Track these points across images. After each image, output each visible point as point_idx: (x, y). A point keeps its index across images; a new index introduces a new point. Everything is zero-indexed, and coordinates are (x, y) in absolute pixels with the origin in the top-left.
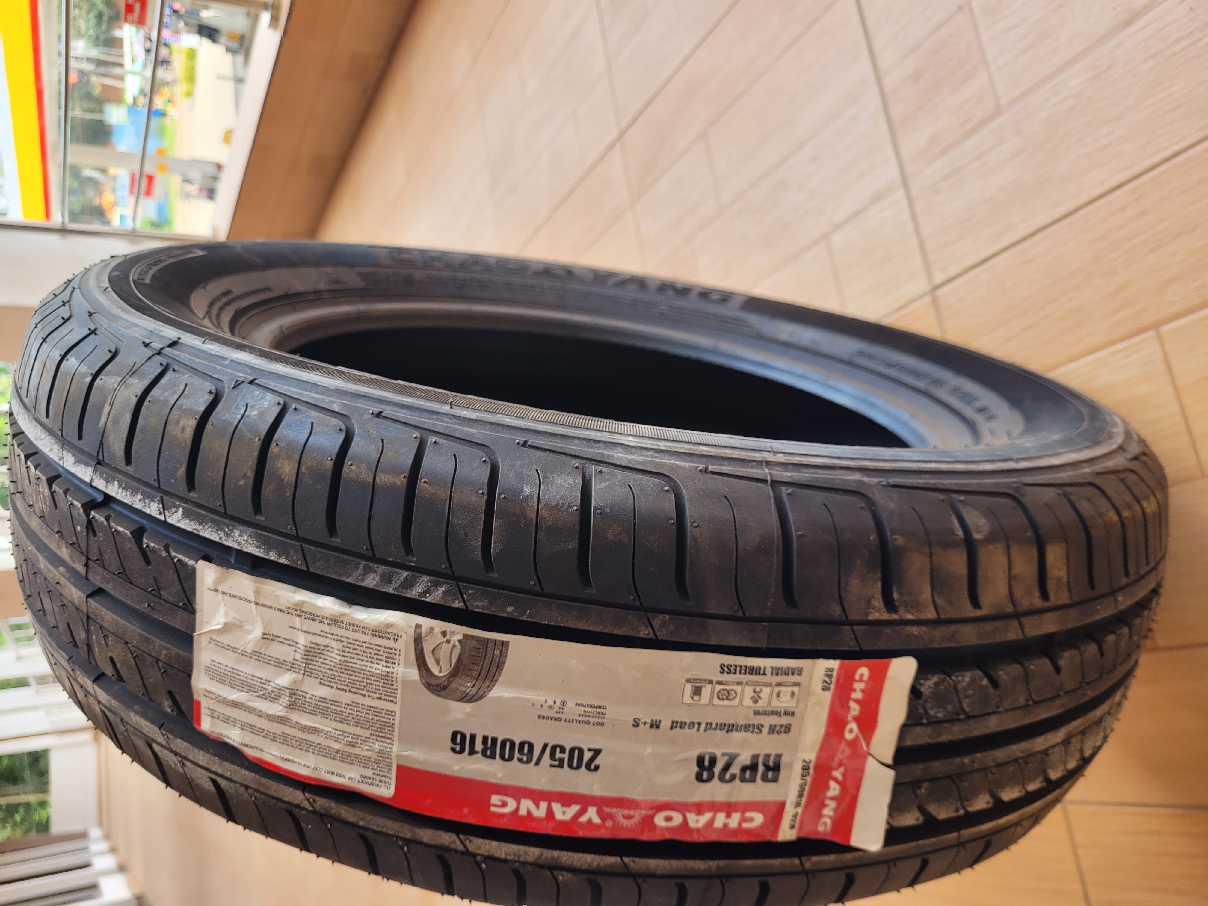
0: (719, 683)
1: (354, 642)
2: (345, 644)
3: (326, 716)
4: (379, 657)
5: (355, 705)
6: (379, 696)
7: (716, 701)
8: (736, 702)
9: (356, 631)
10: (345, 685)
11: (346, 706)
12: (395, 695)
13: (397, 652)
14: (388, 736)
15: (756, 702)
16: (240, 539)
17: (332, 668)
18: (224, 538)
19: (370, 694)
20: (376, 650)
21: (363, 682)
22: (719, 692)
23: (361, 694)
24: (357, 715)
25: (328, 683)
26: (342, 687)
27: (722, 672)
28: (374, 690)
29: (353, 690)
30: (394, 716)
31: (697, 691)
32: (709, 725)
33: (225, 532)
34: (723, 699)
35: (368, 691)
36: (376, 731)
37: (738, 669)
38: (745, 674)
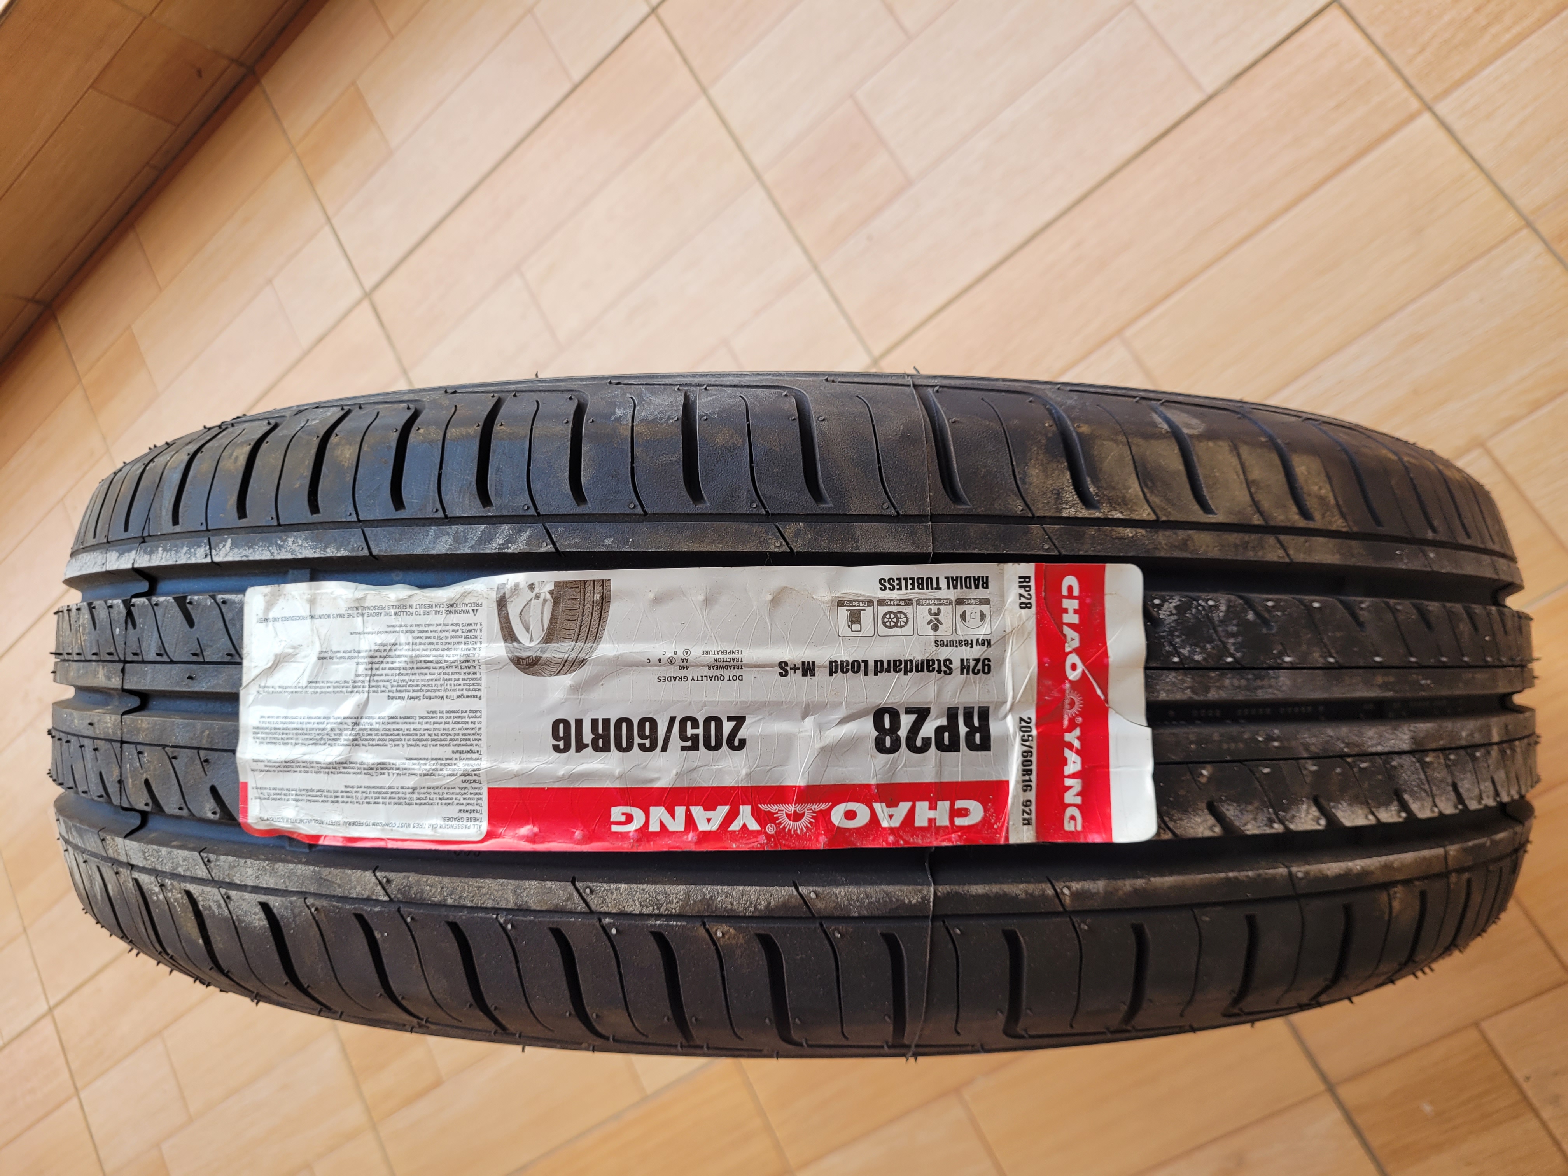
0: (882, 602)
1: (426, 629)
2: (416, 635)
3: (397, 743)
4: (456, 640)
5: (431, 715)
6: (459, 693)
7: (882, 630)
8: (908, 630)
9: (428, 613)
10: (418, 691)
11: (421, 720)
12: (479, 687)
13: (479, 627)
14: (475, 748)
15: (936, 628)
16: (294, 547)
17: (402, 671)
18: (276, 552)
19: (449, 694)
20: (453, 631)
21: (439, 680)
22: (884, 616)
23: (438, 697)
24: (435, 729)
25: (398, 694)
26: (415, 694)
27: (884, 588)
28: (453, 688)
29: (429, 694)
30: (480, 717)
31: (855, 618)
32: (878, 664)
33: (277, 544)
34: (890, 627)
35: (446, 690)
36: (459, 745)
37: (903, 582)
38: (913, 589)
